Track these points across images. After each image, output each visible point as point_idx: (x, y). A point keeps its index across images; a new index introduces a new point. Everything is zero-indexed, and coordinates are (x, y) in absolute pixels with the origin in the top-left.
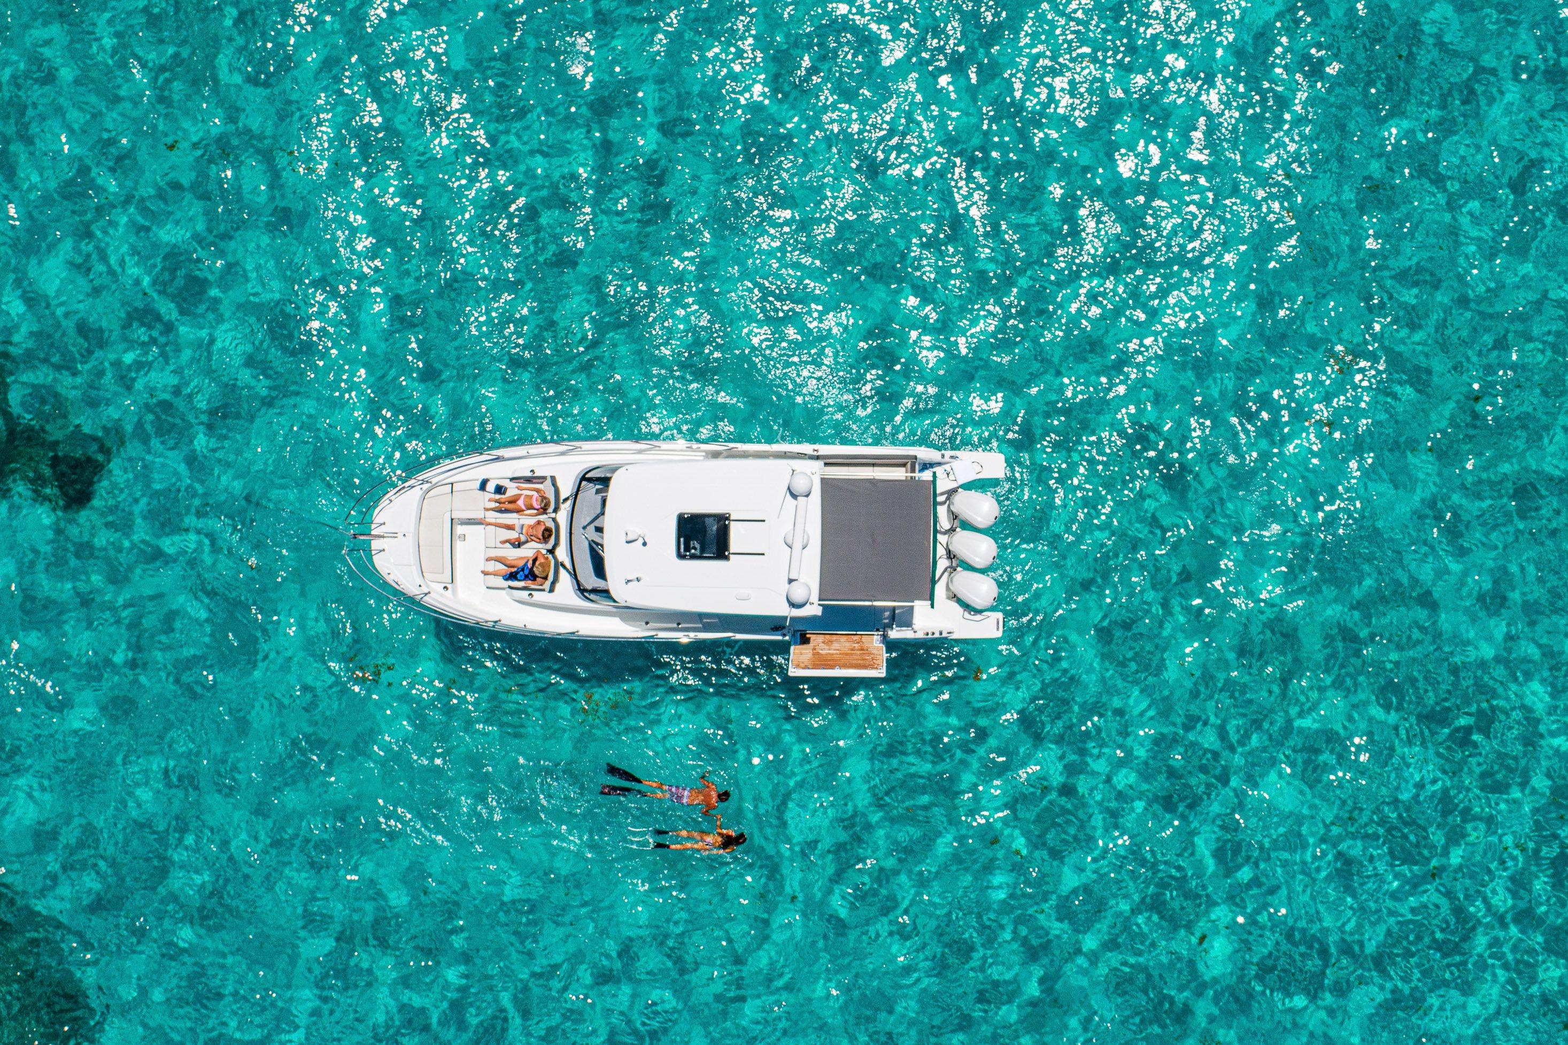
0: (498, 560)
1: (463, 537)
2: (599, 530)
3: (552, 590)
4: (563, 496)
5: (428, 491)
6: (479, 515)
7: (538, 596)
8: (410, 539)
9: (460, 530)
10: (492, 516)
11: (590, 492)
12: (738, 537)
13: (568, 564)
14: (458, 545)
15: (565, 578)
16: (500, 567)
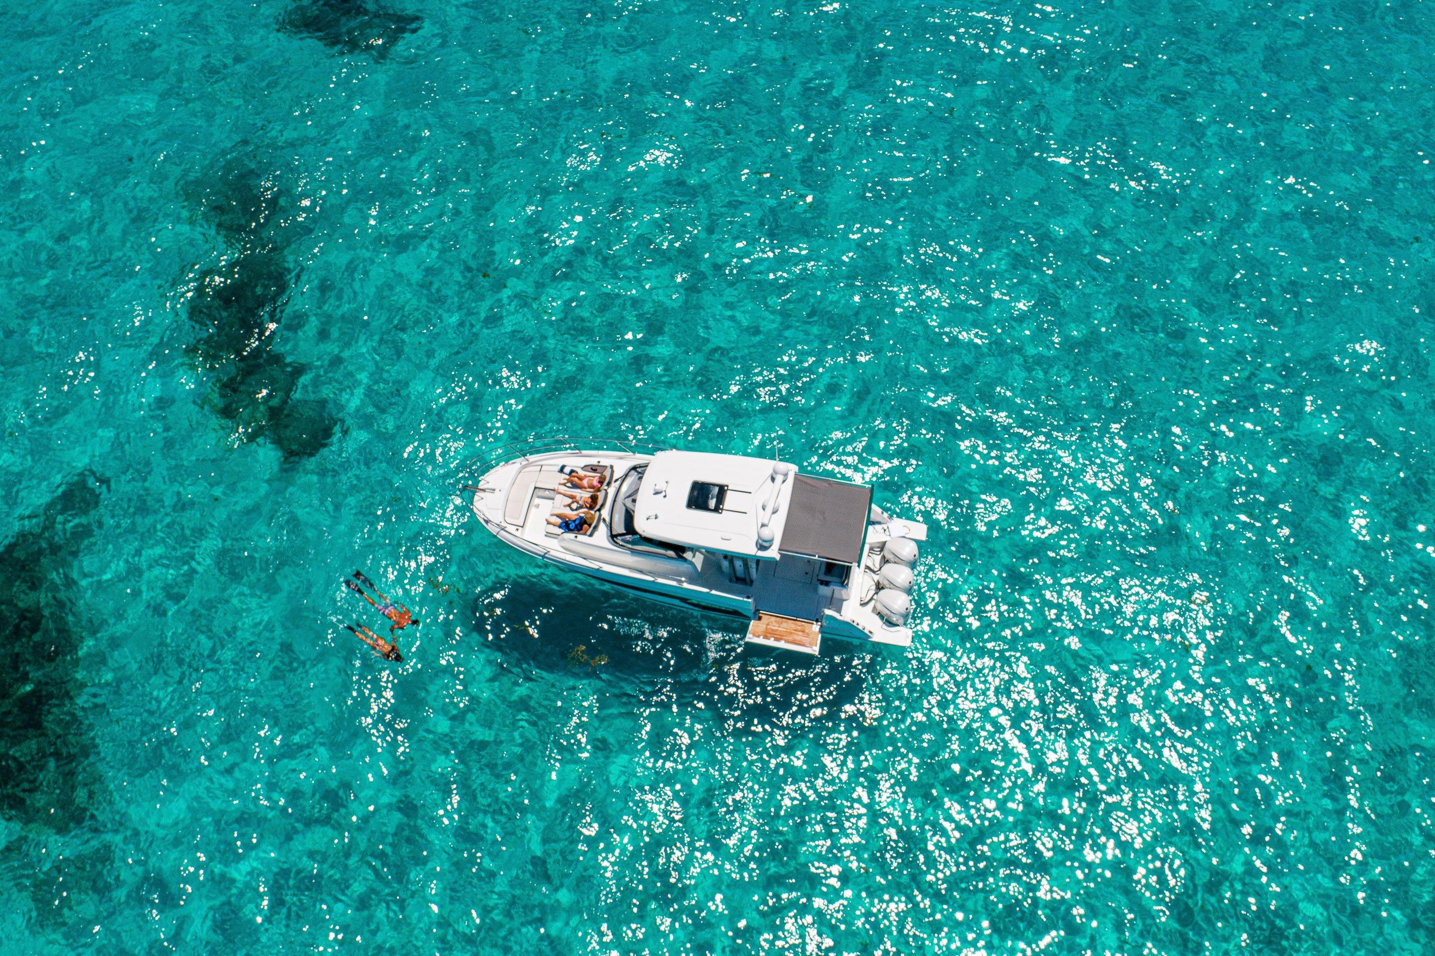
0: (558, 516)
1: (537, 506)
2: (634, 501)
3: (591, 535)
4: (615, 477)
5: (525, 467)
6: (556, 487)
7: (581, 538)
8: (504, 493)
9: (537, 501)
10: (563, 489)
11: (633, 476)
12: (730, 501)
13: (608, 519)
14: (533, 510)
15: (603, 529)
16: (559, 521)
